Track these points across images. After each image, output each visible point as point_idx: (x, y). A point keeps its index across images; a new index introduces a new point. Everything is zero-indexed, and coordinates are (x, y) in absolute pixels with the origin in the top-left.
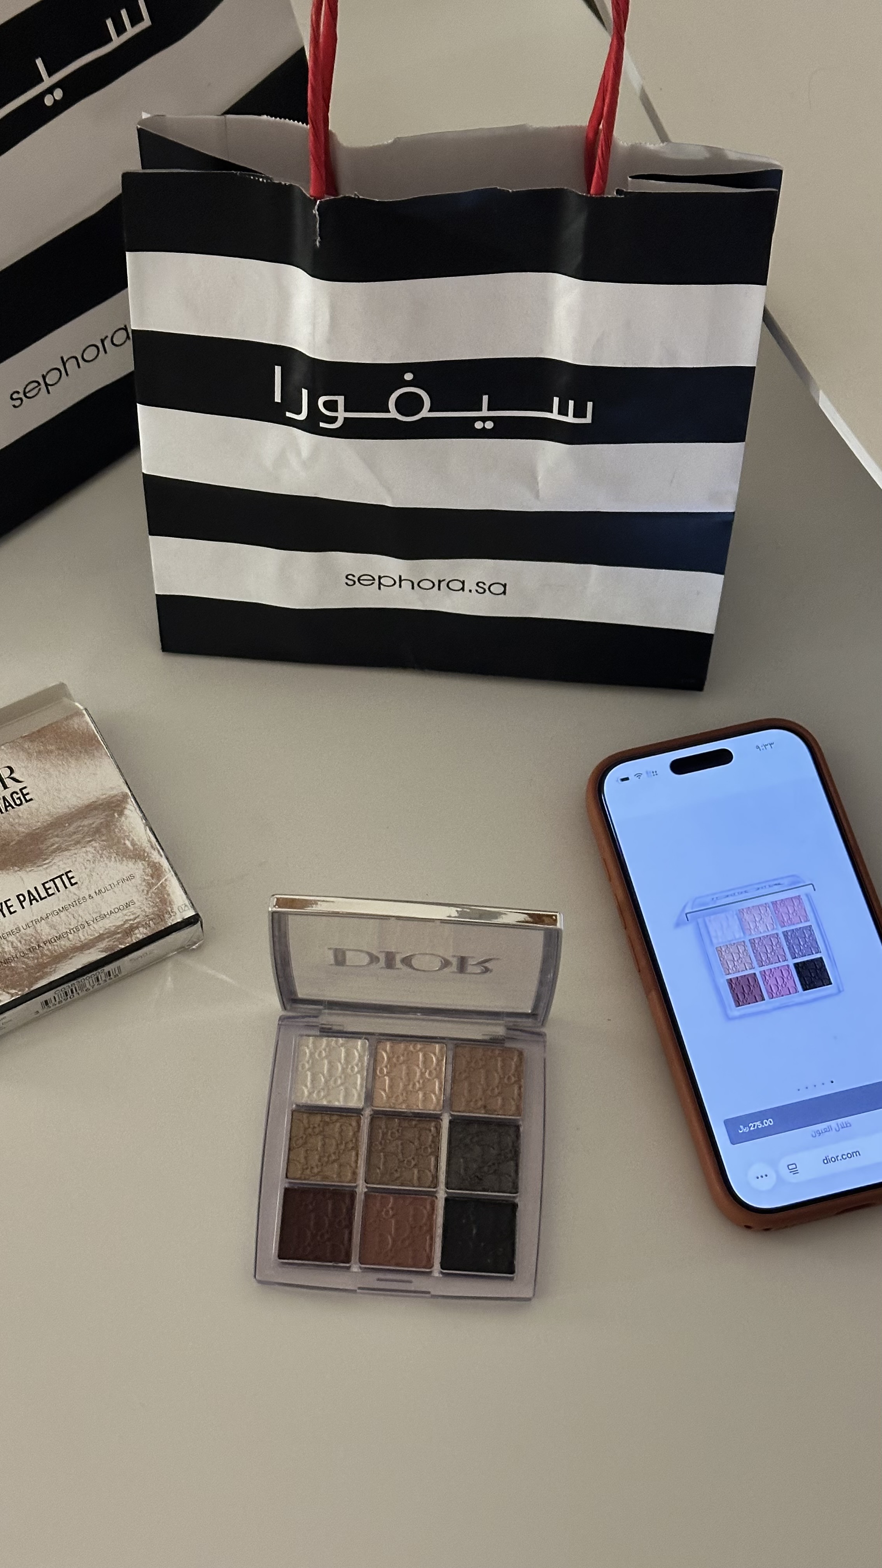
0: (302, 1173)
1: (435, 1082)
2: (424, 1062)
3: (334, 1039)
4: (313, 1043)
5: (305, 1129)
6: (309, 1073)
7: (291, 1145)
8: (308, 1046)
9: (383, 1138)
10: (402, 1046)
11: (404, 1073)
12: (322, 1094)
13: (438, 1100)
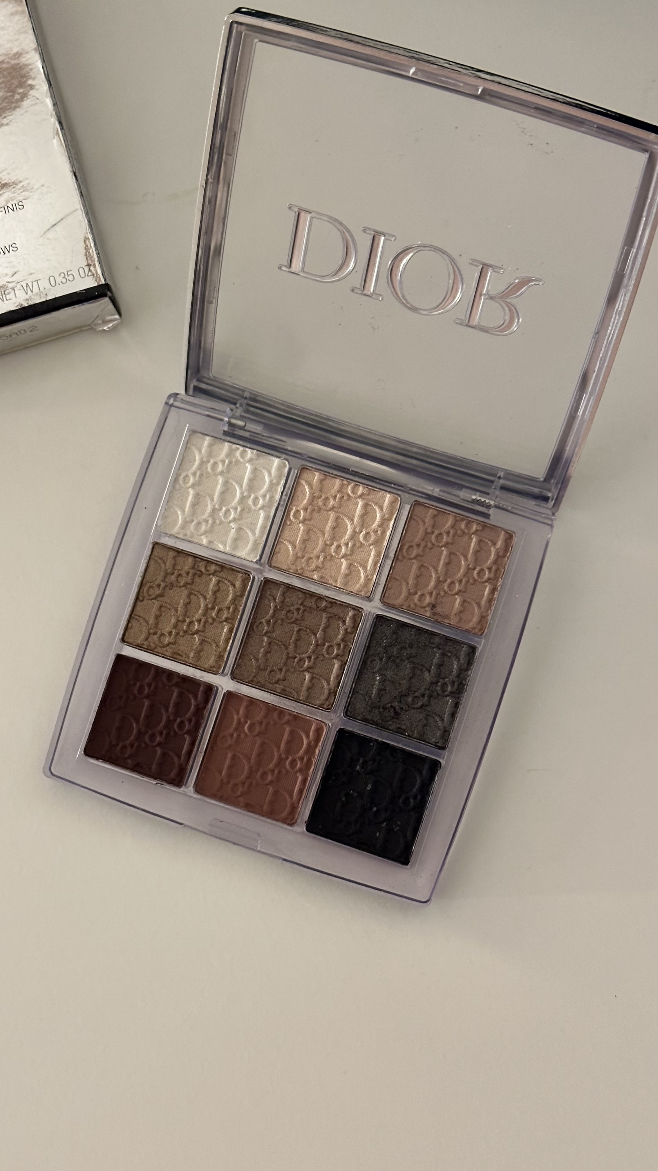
0: (146, 639)
1: (371, 550)
2: (364, 515)
3: (241, 448)
4: (210, 445)
5: (167, 574)
6: (191, 492)
7: (141, 594)
8: (200, 451)
9: (273, 616)
10: (338, 482)
11: (329, 524)
12: (203, 528)
13: (368, 580)
